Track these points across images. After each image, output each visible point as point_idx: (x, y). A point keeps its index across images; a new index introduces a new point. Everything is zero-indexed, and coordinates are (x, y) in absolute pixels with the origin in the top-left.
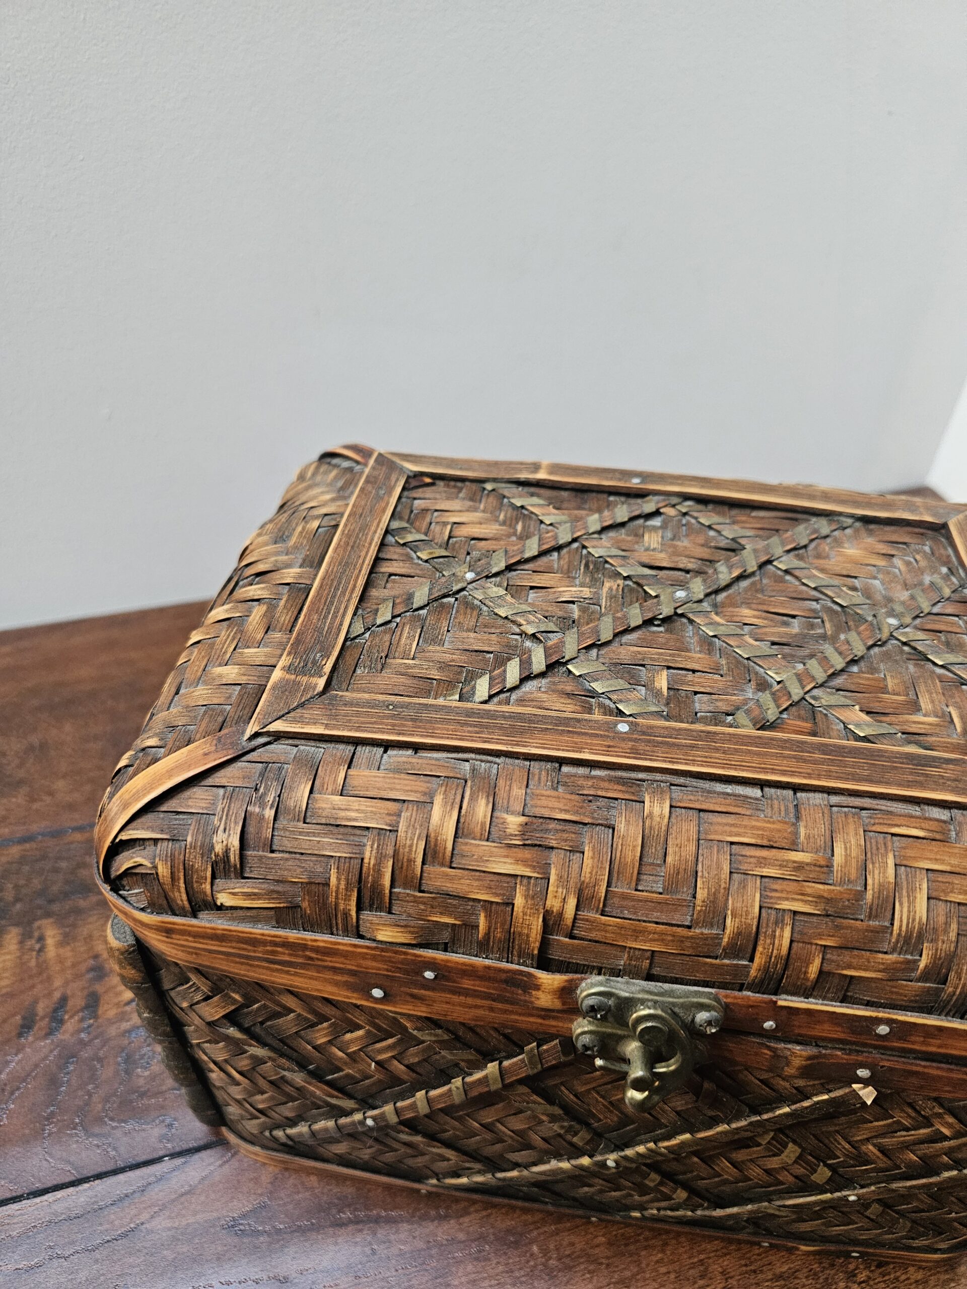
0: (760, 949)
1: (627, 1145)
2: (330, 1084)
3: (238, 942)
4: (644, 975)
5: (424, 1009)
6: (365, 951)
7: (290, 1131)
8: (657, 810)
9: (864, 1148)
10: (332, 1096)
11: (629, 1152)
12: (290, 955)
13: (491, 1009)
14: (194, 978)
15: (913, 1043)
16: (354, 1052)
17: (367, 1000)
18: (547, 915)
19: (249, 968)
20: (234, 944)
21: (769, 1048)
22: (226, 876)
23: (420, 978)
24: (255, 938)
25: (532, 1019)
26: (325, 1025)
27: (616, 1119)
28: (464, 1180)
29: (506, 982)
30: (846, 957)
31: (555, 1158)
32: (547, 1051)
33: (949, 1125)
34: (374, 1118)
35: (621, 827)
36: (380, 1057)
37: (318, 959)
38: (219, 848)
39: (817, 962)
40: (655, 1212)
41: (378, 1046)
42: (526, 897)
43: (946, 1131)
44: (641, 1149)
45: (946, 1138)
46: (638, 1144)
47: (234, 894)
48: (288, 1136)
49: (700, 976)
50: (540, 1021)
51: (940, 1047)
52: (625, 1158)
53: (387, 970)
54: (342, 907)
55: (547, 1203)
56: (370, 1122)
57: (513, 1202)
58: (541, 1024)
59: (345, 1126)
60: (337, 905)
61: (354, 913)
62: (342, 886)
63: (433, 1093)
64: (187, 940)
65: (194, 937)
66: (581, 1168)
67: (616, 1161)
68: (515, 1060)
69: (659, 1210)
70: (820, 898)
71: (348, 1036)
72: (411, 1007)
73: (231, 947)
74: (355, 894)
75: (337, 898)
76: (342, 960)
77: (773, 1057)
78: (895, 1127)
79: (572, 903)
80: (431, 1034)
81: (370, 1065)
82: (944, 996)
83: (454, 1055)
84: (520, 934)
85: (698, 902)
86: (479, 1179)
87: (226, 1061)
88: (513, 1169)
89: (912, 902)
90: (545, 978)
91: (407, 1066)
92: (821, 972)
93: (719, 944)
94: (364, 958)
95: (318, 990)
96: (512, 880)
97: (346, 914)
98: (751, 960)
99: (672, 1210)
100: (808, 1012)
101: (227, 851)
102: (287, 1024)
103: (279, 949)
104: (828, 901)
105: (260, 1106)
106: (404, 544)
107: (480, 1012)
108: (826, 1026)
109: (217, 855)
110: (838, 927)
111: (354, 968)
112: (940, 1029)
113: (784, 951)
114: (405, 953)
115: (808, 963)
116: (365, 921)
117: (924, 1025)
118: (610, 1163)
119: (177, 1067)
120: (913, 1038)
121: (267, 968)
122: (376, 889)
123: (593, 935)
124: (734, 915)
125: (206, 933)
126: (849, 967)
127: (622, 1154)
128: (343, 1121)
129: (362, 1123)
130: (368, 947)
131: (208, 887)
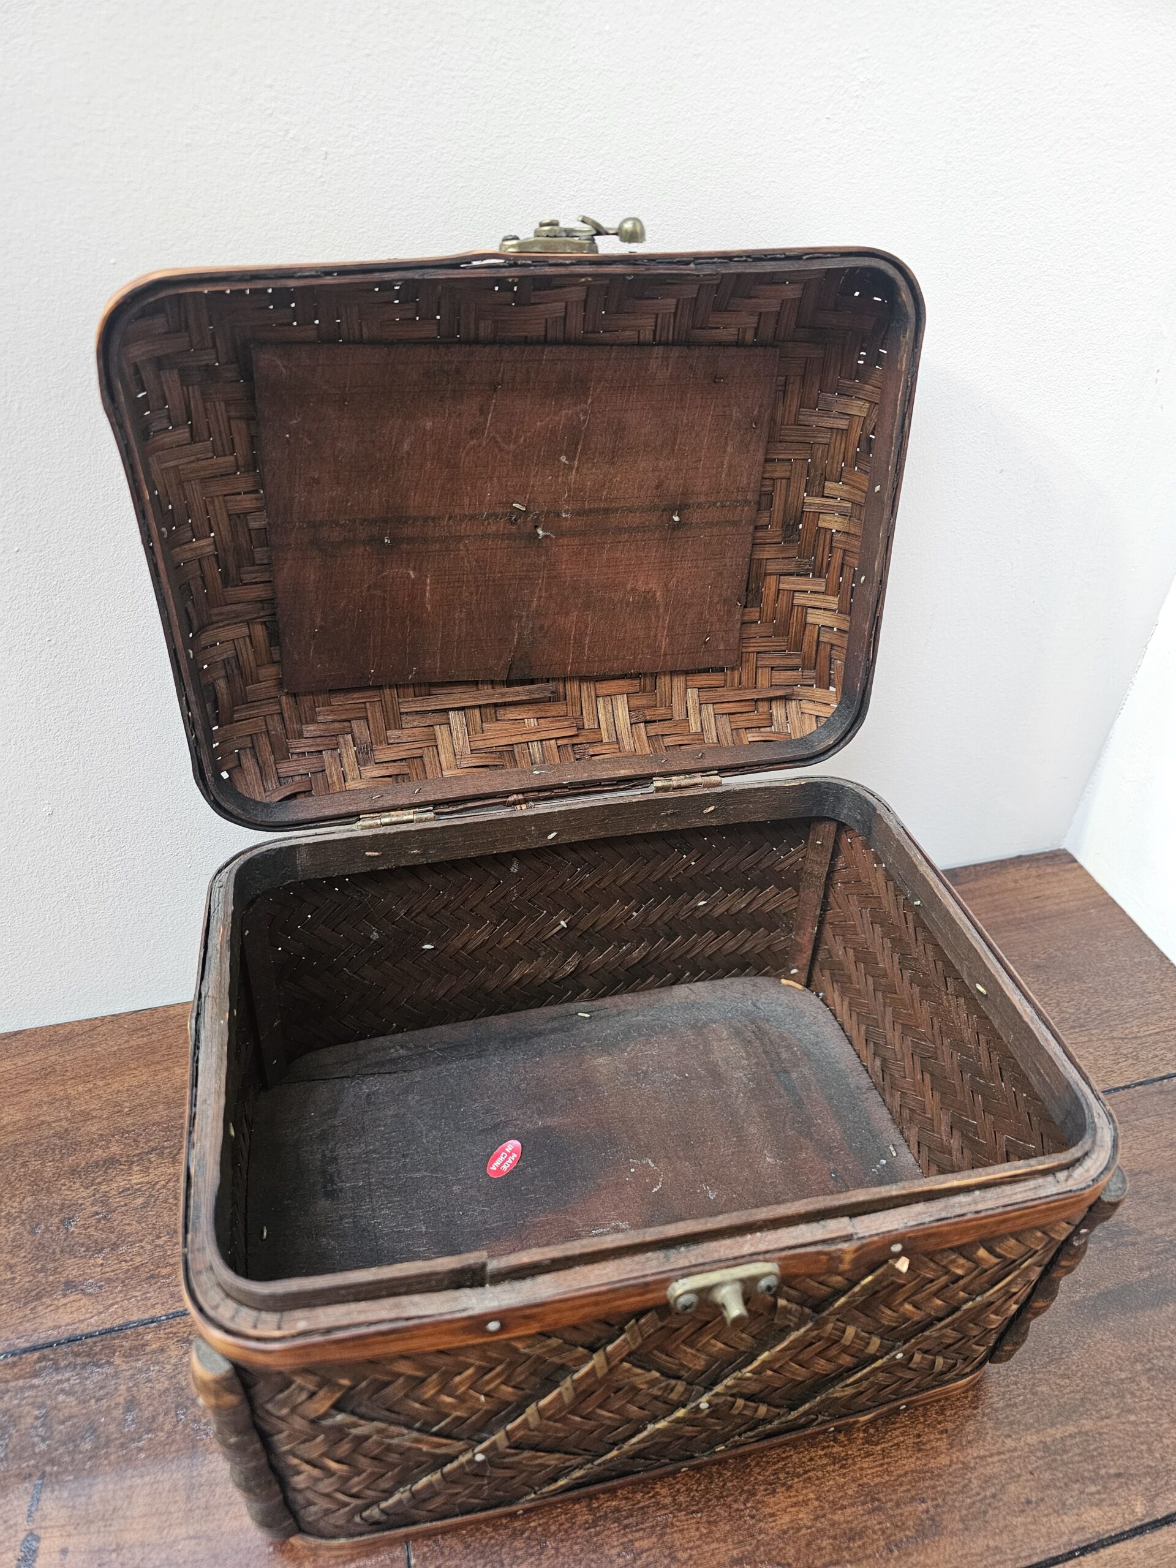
1: (715, 1383)
2: (436, 1434)
7: (383, 1505)
9: (901, 1309)
10: (440, 1446)
11: (719, 1388)
14: (299, 1380)
16: (464, 1393)
17: (483, 1337)
25: (632, 1300)
26: (435, 1376)
27: (703, 1363)
28: (562, 1482)
31: (650, 1422)
32: (644, 1324)
33: (962, 1266)
34: (482, 1452)
36: (488, 1388)
40: (737, 1438)
41: (487, 1377)
43: (960, 1272)
44: (729, 1381)
45: (961, 1277)
46: (726, 1377)
48: (383, 1511)
50: (641, 1297)
52: (717, 1395)
55: (639, 1472)
56: (480, 1457)
57: (609, 1484)
58: (641, 1301)
59: (450, 1473)
63: (543, 1403)
66: (678, 1421)
67: (708, 1402)
68: (618, 1342)
69: (740, 1435)
71: (458, 1379)
72: (524, 1328)
77: (828, 1260)
78: (923, 1283)
80: (543, 1347)
81: (478, 1399)
83: (562, 1358)
86: (578, 1474)
87: (324, 1455)
88: (611, 1450)
91: (514, 1387)
95: (433, 1345)
99: (750, 1430)
102: (395, 1391)
105: (354, 1490)
118: (704, 1406)
119: (259, 1486)
121: (382, 1342)
127: (714, 1392)
128: (448, 1468)
129: (471, 1461)
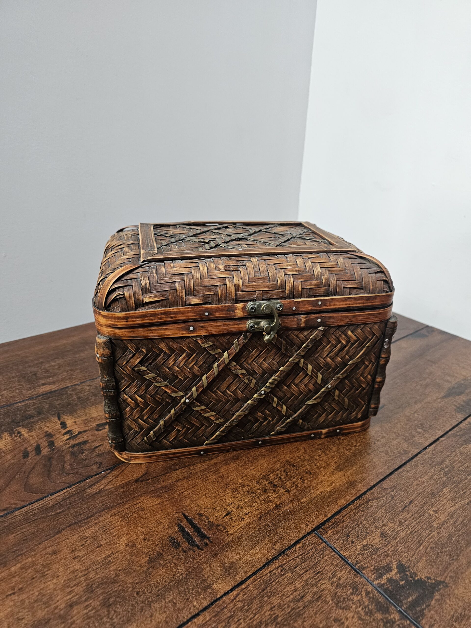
0: (287, 284)
1: (267, 382)
2: (173, 386)
3: (150, 317)
4: (261, 299)
5: (205, 332)
6: (188, 309)
7: (155, 430)
8: (254, 260)
9: (327, 360)
11: (267, 384)
12: (166, 318)
13: (224, 325)
14: (130, 346)
15: (327, 306)
16: (182, 366)
17: (188, 333)
18: (235, 285)
19: (150, 331)
20: (148, 318)
21: (295, 317)
22: (146, 293)
23: (204, 317)
24: (155, 313)
25: (235, 326)
26: (173, 355)
27: (261, 372)
29: (227, 310)
30: (307, 283)
31: (245, 403)
32: (240, 341)
33: (344, 339)
34: (189, 398)
35: (247, 265)
36: (190, 365)
37: (174, 317)
38: (143, 284)
39: (300, 286)
40: (278, 428)
41: (190, 359)
42: (229, 281)
43: (344, 342)
44: (270, 381)
45: (345, 346)
47: (149, 297)
48: (154, 433)
49: (275, 297)
50: (237, 326)
51: (334, 305)
52: (267, 387)
53: (195, 316)
54: (181, 295)
56: (187, 401)
58: (238, 327)
59: (178, 410)
60: (179, 295)
61: (184, 297)
62: (180, 288)
63: (208, 374)
64: (133, 321)
65: (136, 318)
66: (255, 400)
67: (264, 391)
68: (232, 348)
69: (279, 426)
70: (297, 271)
71: (181, 358)
72: (201, 332)
73: (148, 320)
74: (184, 290)
75: (179, 292)
76: (182, 315)
77: (297, 320)
78: (332, 347)
79: (241, 281)
80: (207, 344)
81: (187, 371)
82: (330, 290)
83: (214, 352)
84: (229, 292)
85: (270, 276)
86: (222, 429)
87: (136, 393)
88: (233, 416)
89: (317, 268)
90: (238, 305)
91: (199, 368)
92: (302, 288)
93: (277, 286)
94: (188, 313)
96: (224, 279)
97: (182, 298)
98: (286, 289)
99: (282, 424)
100: (302, 301)
101: (146, 284)
102: (160, 360)
103: (163, 316)
104: (299, 271)
105: (145, 418)
106: (161, 235)
107: (220, 328)
108: (307, 306)
109: (143, 286)
110: (302, 276)
111: (185, 318)
112: (332, 299)
113: (292, 284)
114: (200, 307)
115: (298, 286)
116: (187, 299)
117: (328, 299)
118: (263, 393)
120: (327, 304)
122: (190, 289)
123: (247, 290)
124: (279, 277)
125: (140, 315)
126: (308, 286)
127: (265, 386)
128: (177, 407)
130: (189, 308)
131: (141, 297)
